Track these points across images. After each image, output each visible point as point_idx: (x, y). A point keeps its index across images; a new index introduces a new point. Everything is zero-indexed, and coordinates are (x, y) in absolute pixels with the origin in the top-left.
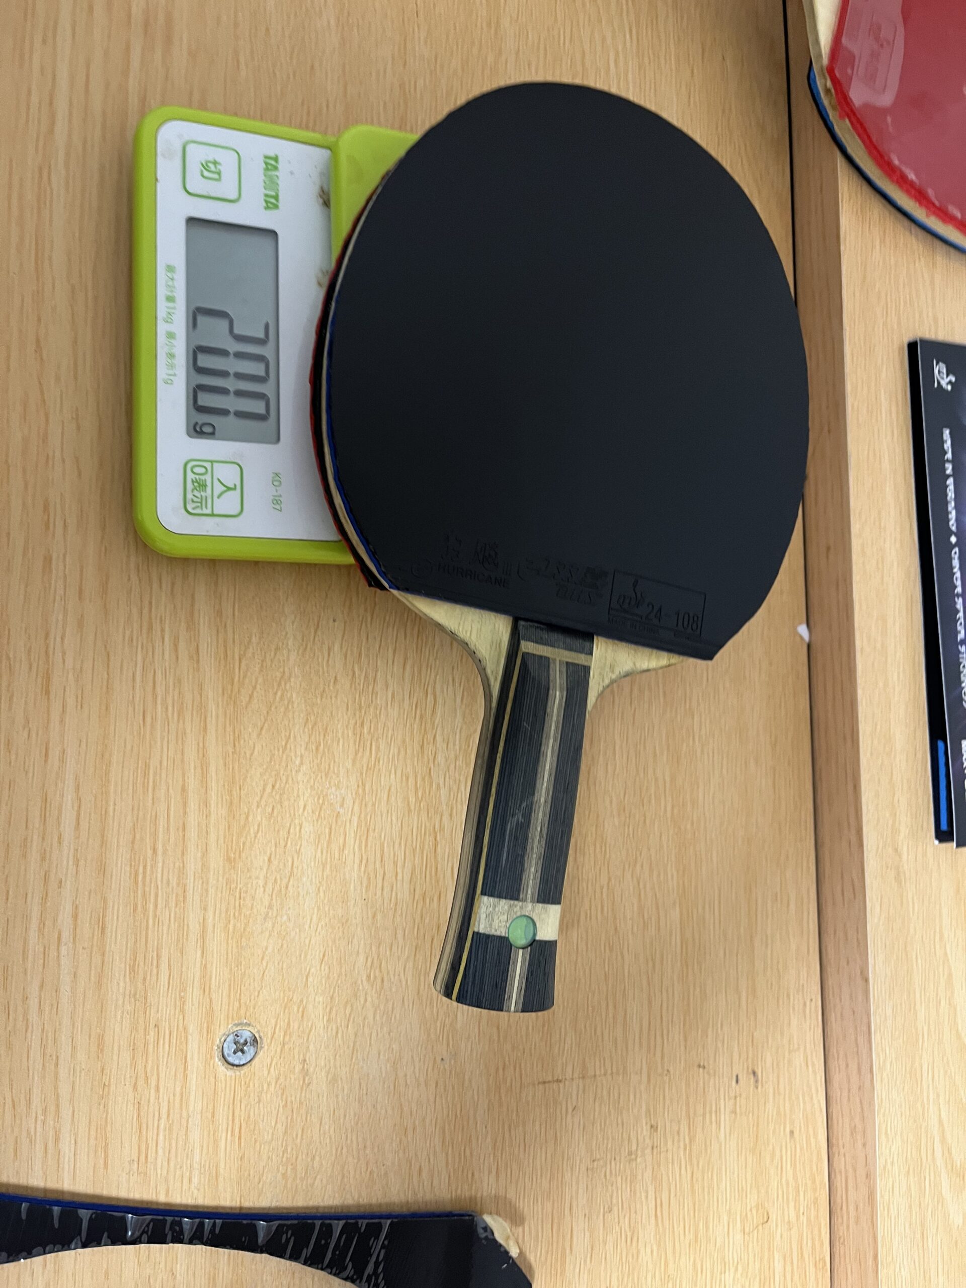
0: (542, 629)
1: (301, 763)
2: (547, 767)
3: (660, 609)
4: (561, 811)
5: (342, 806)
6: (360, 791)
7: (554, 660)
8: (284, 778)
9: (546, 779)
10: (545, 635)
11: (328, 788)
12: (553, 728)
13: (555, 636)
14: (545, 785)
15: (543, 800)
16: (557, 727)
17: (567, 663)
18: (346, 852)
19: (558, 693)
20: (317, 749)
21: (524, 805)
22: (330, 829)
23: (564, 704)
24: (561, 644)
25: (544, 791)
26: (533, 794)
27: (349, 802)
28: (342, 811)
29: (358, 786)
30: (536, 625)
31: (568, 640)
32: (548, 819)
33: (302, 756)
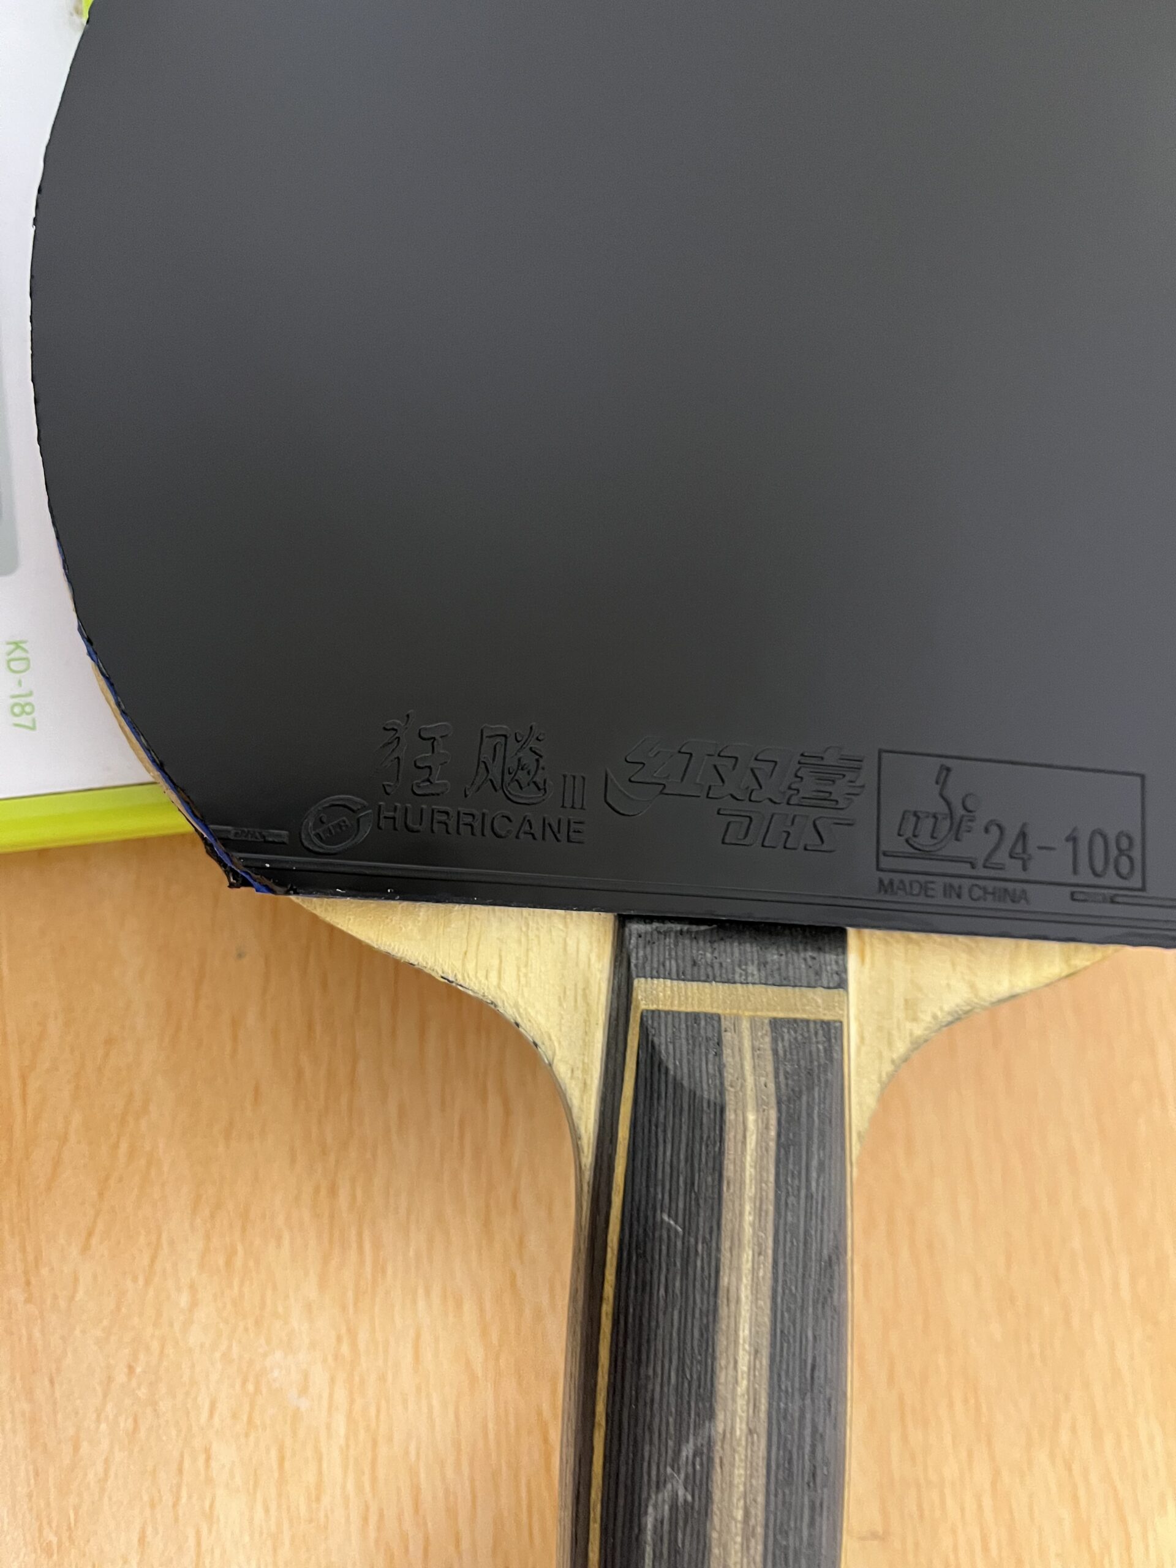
0: (695, 937)
1: (194, 1304)
2: (744, 1332)
3: (1023, 835)
4: (801, 1447)
5: (304, 1390)
6: (345, 1349)
7: (736, 1020)
8: (155, 1345)
9: (743, 1367)
10: (705, 952)
11: (265, 1355)
12: (748, 1218)
13: (733, 951)
14: (744, 1383)
15: (740, 1429)
16: (759, 1212)
17: (775, 1023)
18: (326, 1500)
19: (751, 1117)
20: (229, 1263)
21: (687, 1450)
22: (281, 1450)
23: (772, 1145)
24: (752, 969)
25: (741, 1402)
26: (711, 1415)
27: (319, 1378)
28: (304, 1404)
29: (339, 1339)
30: (678, 927)
31: (773, 956)
32: (762, 1481)
33: (192, 1287)
